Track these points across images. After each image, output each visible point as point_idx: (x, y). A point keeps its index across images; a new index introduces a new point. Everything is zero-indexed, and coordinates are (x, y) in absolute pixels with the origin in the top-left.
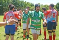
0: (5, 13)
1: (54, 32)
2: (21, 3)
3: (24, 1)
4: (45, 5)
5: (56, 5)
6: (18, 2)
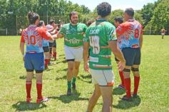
0: (21, 30)
1: (135, 70)
2: (58, 7)
3: (68, 2)
5: (142, 10)
6: (52, 3)
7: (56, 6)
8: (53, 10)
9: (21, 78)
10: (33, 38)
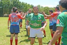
4: (46, 7)
6: (18, 3)
7: (20, 5)
8: (19, 7)
9: (7, 36)
10: (15, 19)
